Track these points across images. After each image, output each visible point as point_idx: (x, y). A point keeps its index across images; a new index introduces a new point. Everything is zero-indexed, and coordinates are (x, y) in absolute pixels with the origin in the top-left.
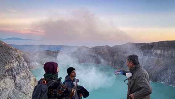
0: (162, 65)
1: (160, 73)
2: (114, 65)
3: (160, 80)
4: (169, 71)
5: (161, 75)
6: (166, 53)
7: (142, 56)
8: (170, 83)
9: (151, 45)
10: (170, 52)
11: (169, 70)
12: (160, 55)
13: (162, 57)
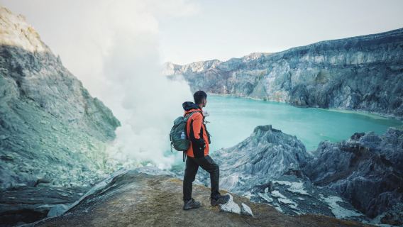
0: (327, 81)
1: (330, 94)
2: (235, 92)
3: (333, 105)
4: (345, 89)
5: (333, 97)
6: (333, 60)
7: (289, 69)
8: (354, 108)
9: (302, 51)
10: (341, 57)
11: (345, 86)
12: (323, 65)
13: (326, 68)
